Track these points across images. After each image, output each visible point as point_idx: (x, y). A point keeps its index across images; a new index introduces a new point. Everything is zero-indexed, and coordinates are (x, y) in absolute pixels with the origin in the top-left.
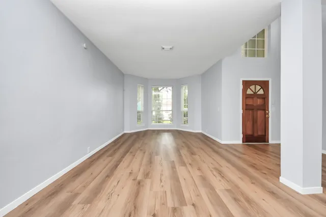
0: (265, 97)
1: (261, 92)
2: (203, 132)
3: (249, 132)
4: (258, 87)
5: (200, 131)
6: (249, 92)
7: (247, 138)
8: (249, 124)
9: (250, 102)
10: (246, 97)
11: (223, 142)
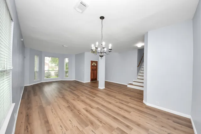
0: (97, 66)
1: (96, 65)
2: (76, 80)
3: (92, 78)
4: (95, 63)
5: (74, 80)
6: (93, 65)
7: (92, 80)
8: (92, 75)
9: (93, 68)
10: (92, 66)
11: (85, 82)
